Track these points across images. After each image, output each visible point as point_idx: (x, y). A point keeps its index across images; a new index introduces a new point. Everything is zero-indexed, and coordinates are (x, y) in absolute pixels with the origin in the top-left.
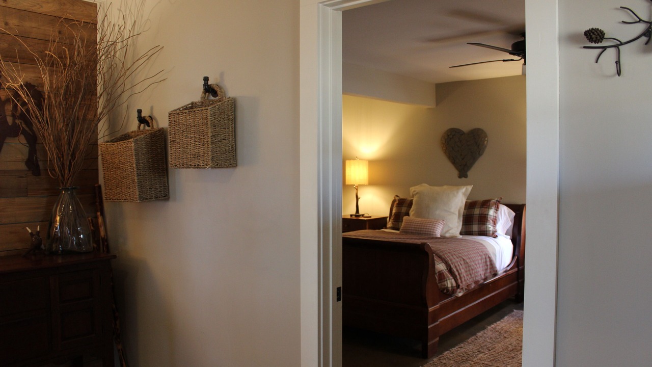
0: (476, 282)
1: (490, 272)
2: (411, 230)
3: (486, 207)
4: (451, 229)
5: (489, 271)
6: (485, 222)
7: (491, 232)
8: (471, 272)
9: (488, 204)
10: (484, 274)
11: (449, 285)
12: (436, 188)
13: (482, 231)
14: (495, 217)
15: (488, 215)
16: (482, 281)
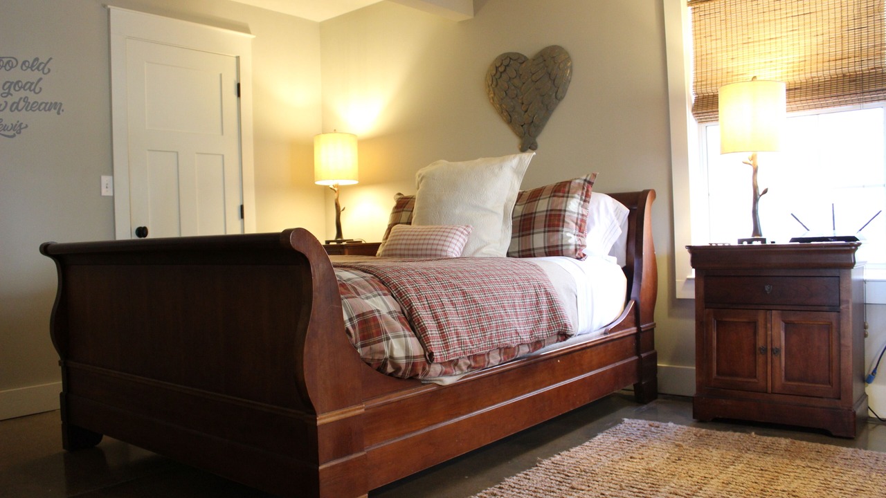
0: (506, 350)
1: (550, 328)
2: (400, 249)
3: (561, 194)
4: (487, 244)
5: (544, 325)
6: (558, 226)
7: (572, 248)
8: (485, 324)
9: (567, 189)
10: (532, 333)
11: (399, 353)
12: (460, 163)
13: (553, 247)
14: (583, 215)
15: (565, 211)
16: (524, 350)
